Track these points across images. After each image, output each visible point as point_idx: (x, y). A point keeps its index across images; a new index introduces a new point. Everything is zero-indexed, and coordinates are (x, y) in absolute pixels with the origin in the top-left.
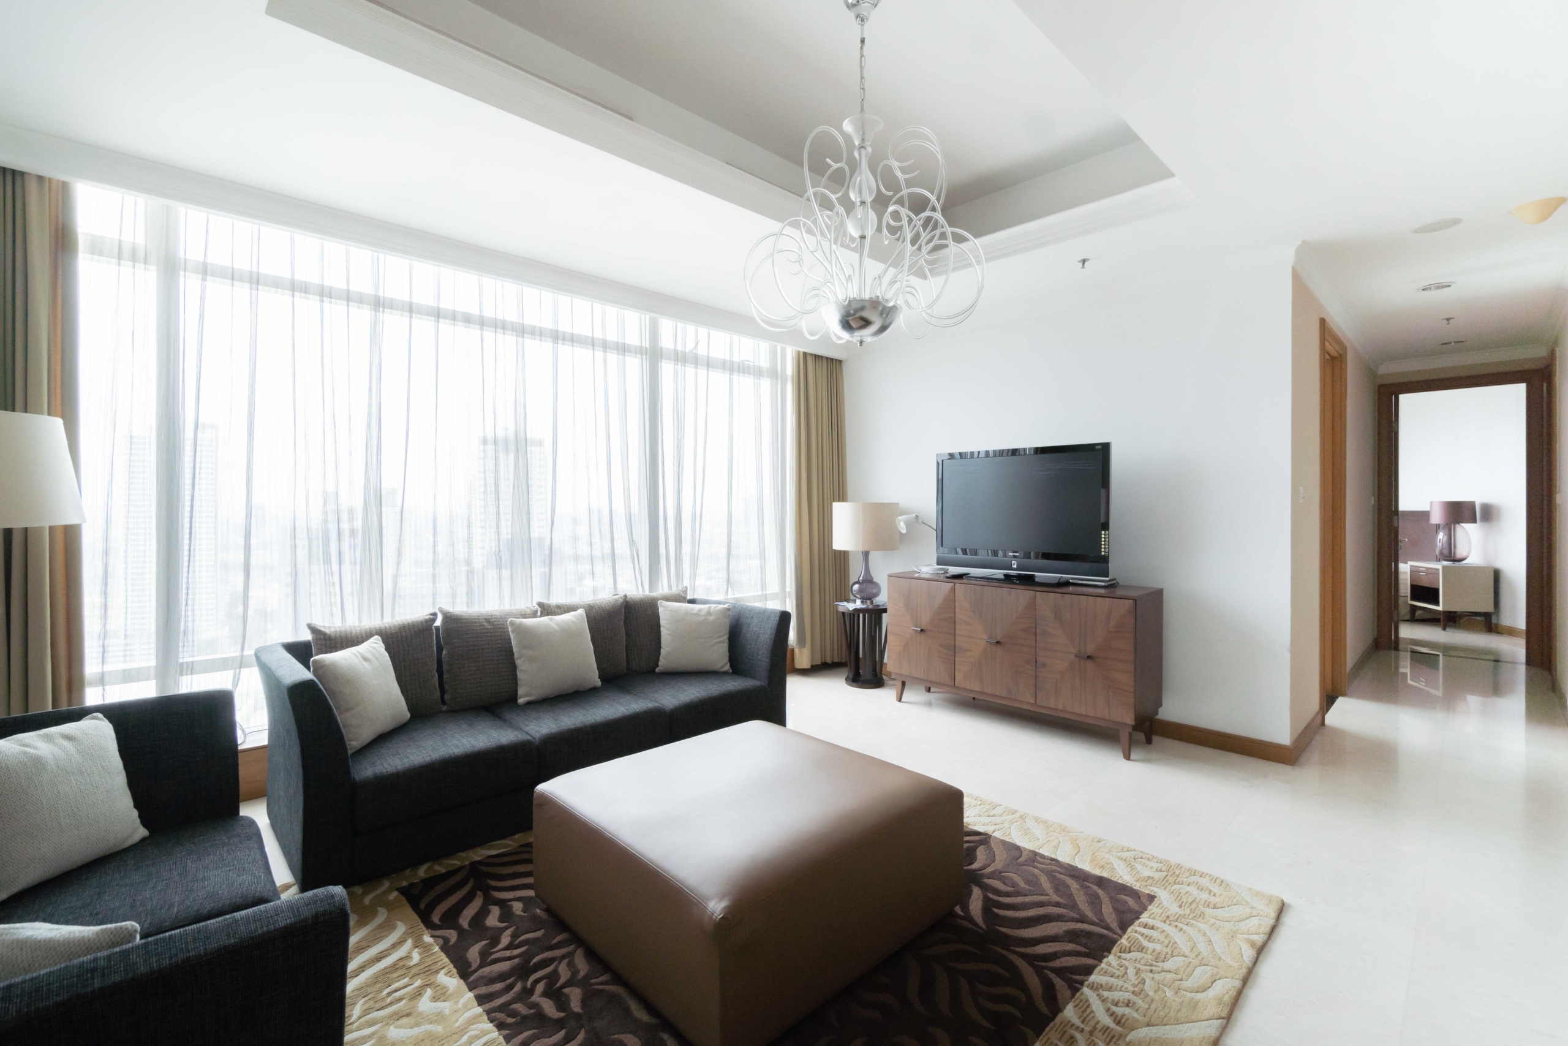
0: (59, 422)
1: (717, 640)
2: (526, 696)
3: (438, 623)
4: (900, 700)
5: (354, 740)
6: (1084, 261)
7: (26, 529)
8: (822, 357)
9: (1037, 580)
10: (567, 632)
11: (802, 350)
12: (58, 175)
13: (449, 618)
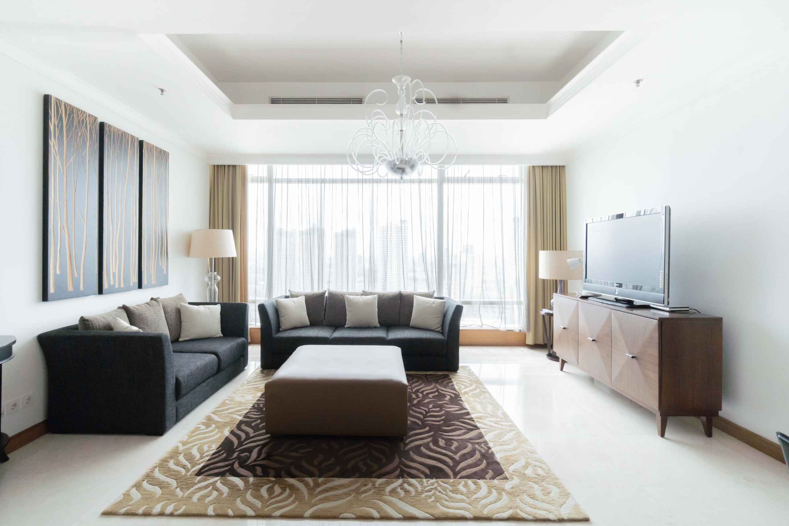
0: (231, 231)
1: (435, 316)
2: (348, 324)
3: (327, 294)
4: (562, 369)
5: (284, 326)
6: (638, 82)
7: (222, 258)
8: (547, 166)
9: (634, 304)
10: (367, 304)
11: (531, 165)
12: (243, 164)
13: (330, 294)
